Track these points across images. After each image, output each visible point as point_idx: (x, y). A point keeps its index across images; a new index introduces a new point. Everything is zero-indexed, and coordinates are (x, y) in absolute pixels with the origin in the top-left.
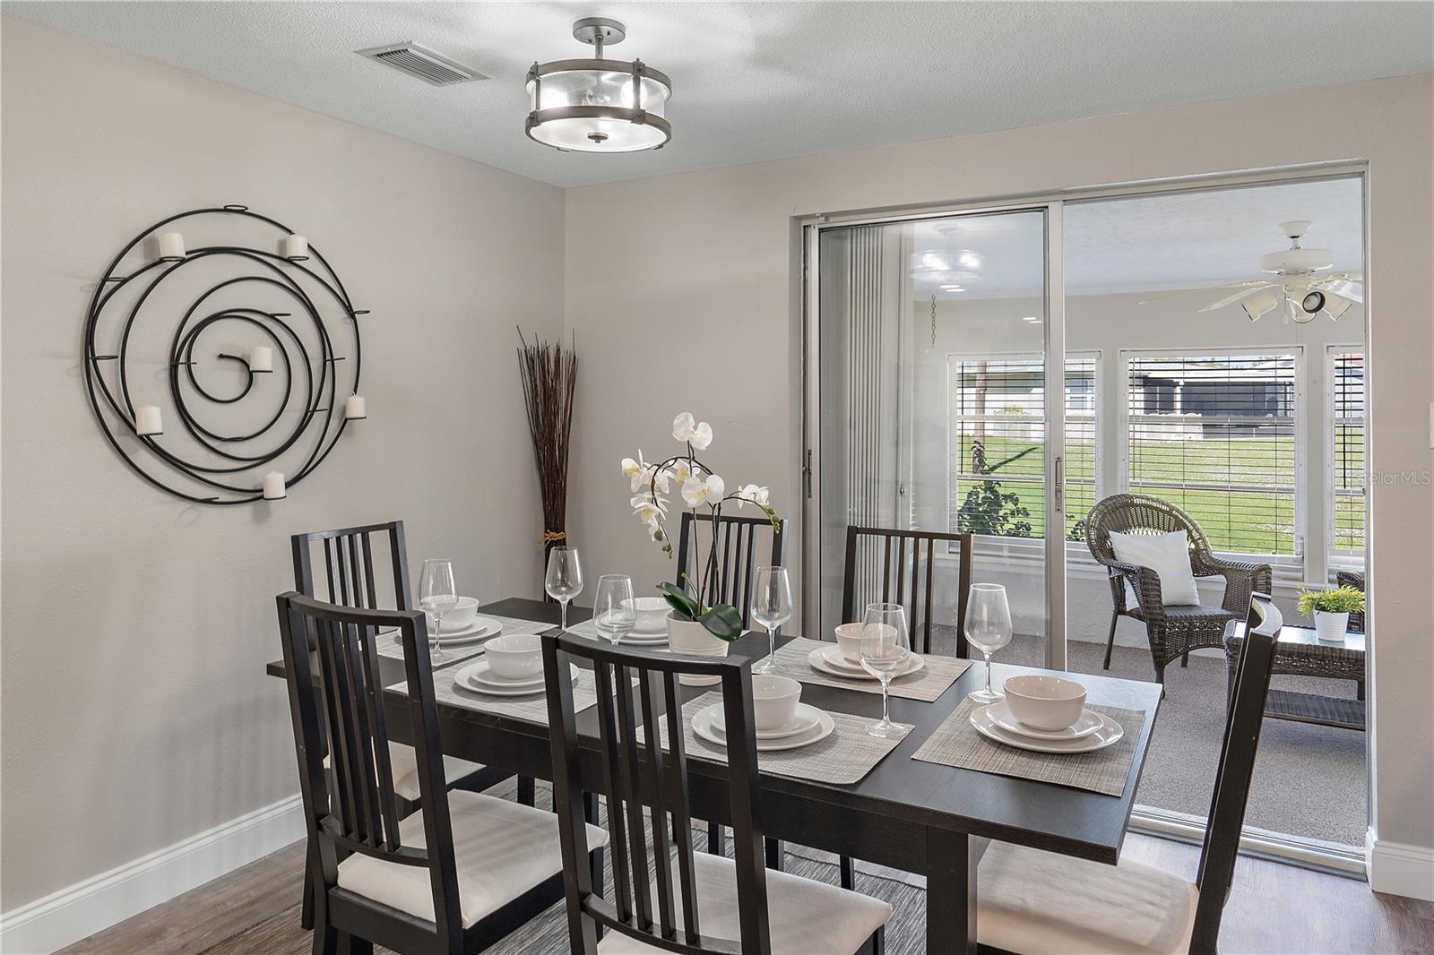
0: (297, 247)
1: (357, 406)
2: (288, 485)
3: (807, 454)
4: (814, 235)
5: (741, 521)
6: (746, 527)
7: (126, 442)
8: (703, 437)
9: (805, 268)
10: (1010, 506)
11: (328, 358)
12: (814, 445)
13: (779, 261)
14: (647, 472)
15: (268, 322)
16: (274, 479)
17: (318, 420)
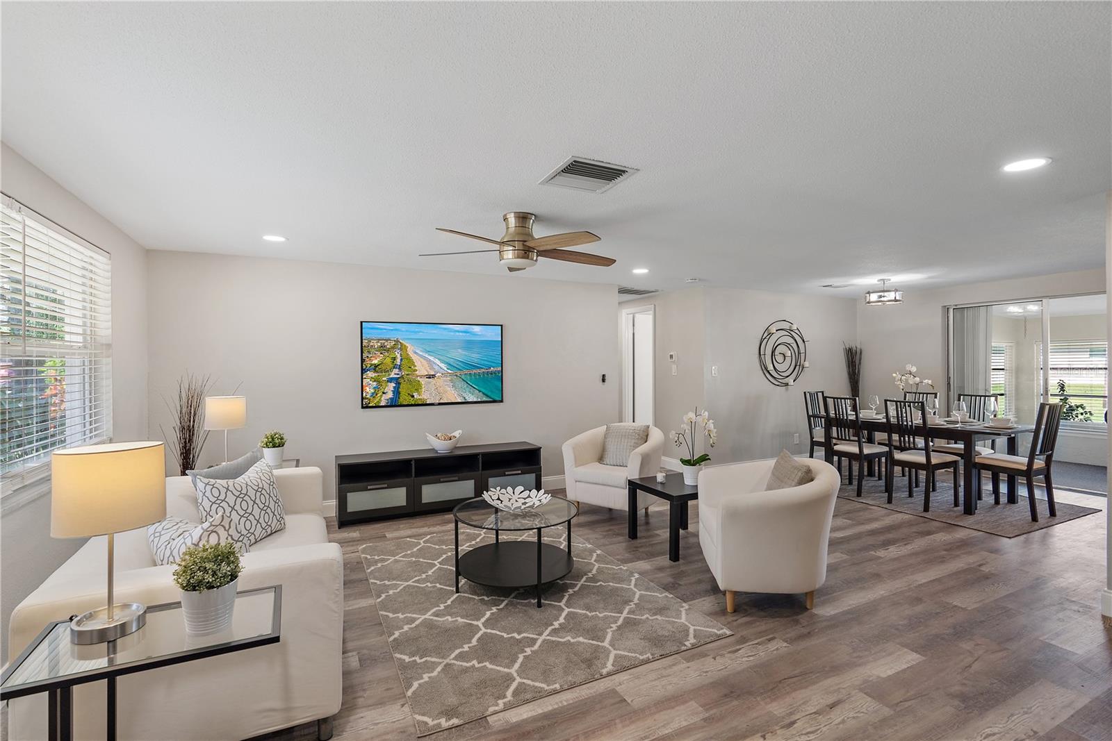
0: (794, 327)
1: (807, 364)
2: (794, 381)
3: (949, 378)
4: (951, 311)
5: (924, 394)
6: (925, 395)
7: (766, 372)
8: (914, 369)
9: (948, 321)
10: (1080, 410)
11: (799, 353)
12: (951, 375)
13: (938, 320)
14: (900, 376)
15: (787, 345)
16: (790, 381)
17: (797, 367)
